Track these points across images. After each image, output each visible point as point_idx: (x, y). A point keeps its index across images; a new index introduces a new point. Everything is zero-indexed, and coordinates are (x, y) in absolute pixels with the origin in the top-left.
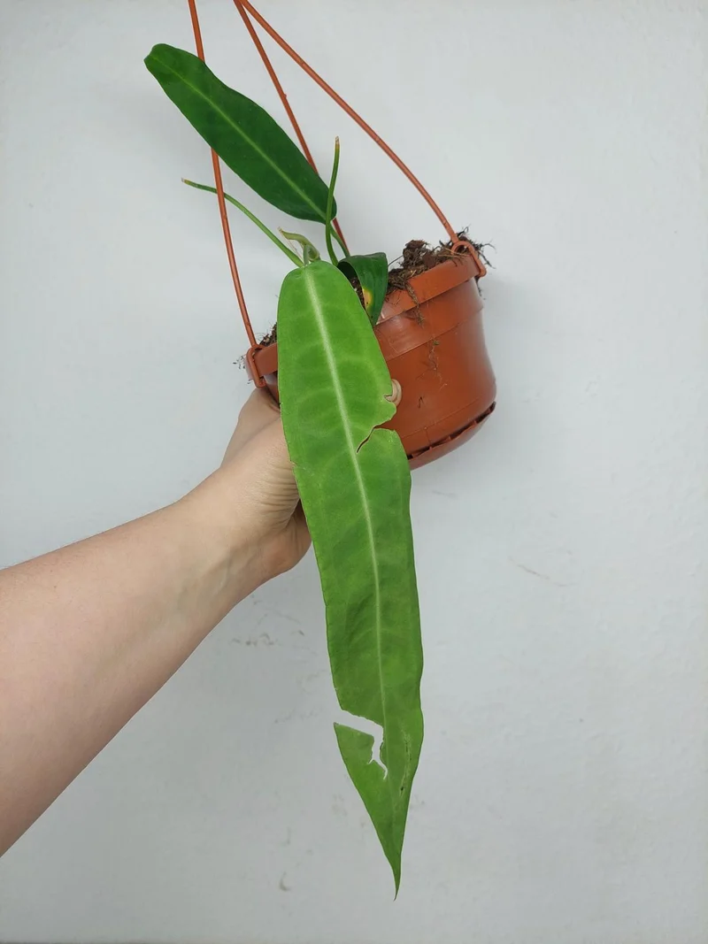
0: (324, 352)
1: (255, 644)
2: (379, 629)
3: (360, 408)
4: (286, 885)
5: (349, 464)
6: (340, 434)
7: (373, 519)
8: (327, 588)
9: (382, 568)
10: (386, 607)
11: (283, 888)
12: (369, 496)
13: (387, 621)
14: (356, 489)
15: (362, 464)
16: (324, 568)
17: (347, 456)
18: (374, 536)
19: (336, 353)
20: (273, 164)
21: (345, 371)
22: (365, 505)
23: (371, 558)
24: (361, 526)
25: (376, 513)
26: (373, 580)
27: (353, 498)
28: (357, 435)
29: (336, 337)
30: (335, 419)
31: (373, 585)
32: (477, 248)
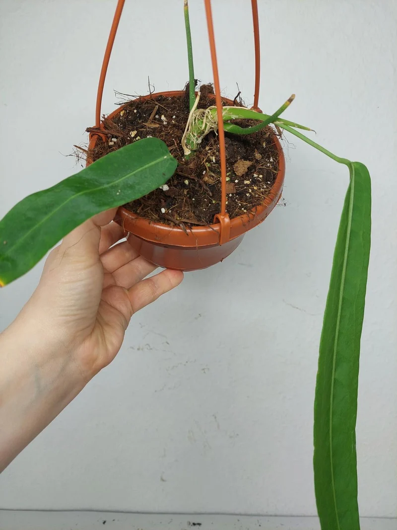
1: (142, 349)
4: (164, 478)
11: (163, 480)
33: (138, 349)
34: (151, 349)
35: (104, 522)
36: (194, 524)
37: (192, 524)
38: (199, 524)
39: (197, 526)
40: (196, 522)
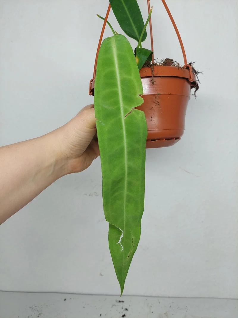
0: (116, 73)
1: (92, 195)
2: (125, 192)
3: (128, 99)
4: (102, 274)
5: (121, 123)
6: (119, 109)
7: (128, 147)
8: (104, 172)
9: (129, 168)
10: (130, 184)
11: (101, 275)
12: (127, 137)
13: (129, 189)
14: (122, 134)
15: (126, 123)
16: (104, 164)
17: (120, 120)
18: (127, 154)
19: (121, 74)
20: (129, 16)
21: (123, 82)
22: (125, 141)
23: (124, 163)
24: (122, 149)
25: (129, 145)
26: (125, 172)
27: (120, 137)
28: (125, 110)
29: (121, 67)
30: (117, 103)
31: (124, 174)
32: (196, 73)
33: (90, 195)
34: (97, 195)
35: (65, 300)
36: (120, 302)
37: (118, 301)
38: (123, 302)
39: (122, 303)
40: (121, 300)
